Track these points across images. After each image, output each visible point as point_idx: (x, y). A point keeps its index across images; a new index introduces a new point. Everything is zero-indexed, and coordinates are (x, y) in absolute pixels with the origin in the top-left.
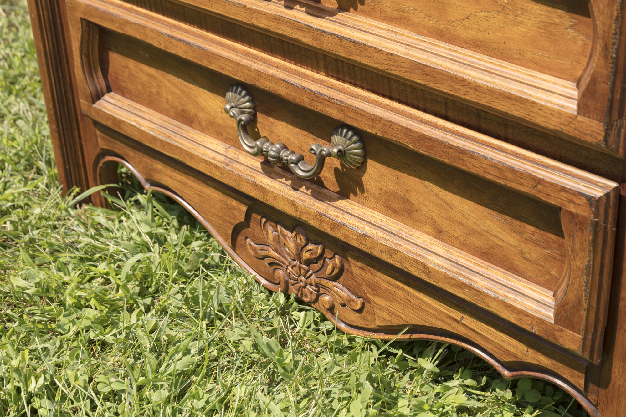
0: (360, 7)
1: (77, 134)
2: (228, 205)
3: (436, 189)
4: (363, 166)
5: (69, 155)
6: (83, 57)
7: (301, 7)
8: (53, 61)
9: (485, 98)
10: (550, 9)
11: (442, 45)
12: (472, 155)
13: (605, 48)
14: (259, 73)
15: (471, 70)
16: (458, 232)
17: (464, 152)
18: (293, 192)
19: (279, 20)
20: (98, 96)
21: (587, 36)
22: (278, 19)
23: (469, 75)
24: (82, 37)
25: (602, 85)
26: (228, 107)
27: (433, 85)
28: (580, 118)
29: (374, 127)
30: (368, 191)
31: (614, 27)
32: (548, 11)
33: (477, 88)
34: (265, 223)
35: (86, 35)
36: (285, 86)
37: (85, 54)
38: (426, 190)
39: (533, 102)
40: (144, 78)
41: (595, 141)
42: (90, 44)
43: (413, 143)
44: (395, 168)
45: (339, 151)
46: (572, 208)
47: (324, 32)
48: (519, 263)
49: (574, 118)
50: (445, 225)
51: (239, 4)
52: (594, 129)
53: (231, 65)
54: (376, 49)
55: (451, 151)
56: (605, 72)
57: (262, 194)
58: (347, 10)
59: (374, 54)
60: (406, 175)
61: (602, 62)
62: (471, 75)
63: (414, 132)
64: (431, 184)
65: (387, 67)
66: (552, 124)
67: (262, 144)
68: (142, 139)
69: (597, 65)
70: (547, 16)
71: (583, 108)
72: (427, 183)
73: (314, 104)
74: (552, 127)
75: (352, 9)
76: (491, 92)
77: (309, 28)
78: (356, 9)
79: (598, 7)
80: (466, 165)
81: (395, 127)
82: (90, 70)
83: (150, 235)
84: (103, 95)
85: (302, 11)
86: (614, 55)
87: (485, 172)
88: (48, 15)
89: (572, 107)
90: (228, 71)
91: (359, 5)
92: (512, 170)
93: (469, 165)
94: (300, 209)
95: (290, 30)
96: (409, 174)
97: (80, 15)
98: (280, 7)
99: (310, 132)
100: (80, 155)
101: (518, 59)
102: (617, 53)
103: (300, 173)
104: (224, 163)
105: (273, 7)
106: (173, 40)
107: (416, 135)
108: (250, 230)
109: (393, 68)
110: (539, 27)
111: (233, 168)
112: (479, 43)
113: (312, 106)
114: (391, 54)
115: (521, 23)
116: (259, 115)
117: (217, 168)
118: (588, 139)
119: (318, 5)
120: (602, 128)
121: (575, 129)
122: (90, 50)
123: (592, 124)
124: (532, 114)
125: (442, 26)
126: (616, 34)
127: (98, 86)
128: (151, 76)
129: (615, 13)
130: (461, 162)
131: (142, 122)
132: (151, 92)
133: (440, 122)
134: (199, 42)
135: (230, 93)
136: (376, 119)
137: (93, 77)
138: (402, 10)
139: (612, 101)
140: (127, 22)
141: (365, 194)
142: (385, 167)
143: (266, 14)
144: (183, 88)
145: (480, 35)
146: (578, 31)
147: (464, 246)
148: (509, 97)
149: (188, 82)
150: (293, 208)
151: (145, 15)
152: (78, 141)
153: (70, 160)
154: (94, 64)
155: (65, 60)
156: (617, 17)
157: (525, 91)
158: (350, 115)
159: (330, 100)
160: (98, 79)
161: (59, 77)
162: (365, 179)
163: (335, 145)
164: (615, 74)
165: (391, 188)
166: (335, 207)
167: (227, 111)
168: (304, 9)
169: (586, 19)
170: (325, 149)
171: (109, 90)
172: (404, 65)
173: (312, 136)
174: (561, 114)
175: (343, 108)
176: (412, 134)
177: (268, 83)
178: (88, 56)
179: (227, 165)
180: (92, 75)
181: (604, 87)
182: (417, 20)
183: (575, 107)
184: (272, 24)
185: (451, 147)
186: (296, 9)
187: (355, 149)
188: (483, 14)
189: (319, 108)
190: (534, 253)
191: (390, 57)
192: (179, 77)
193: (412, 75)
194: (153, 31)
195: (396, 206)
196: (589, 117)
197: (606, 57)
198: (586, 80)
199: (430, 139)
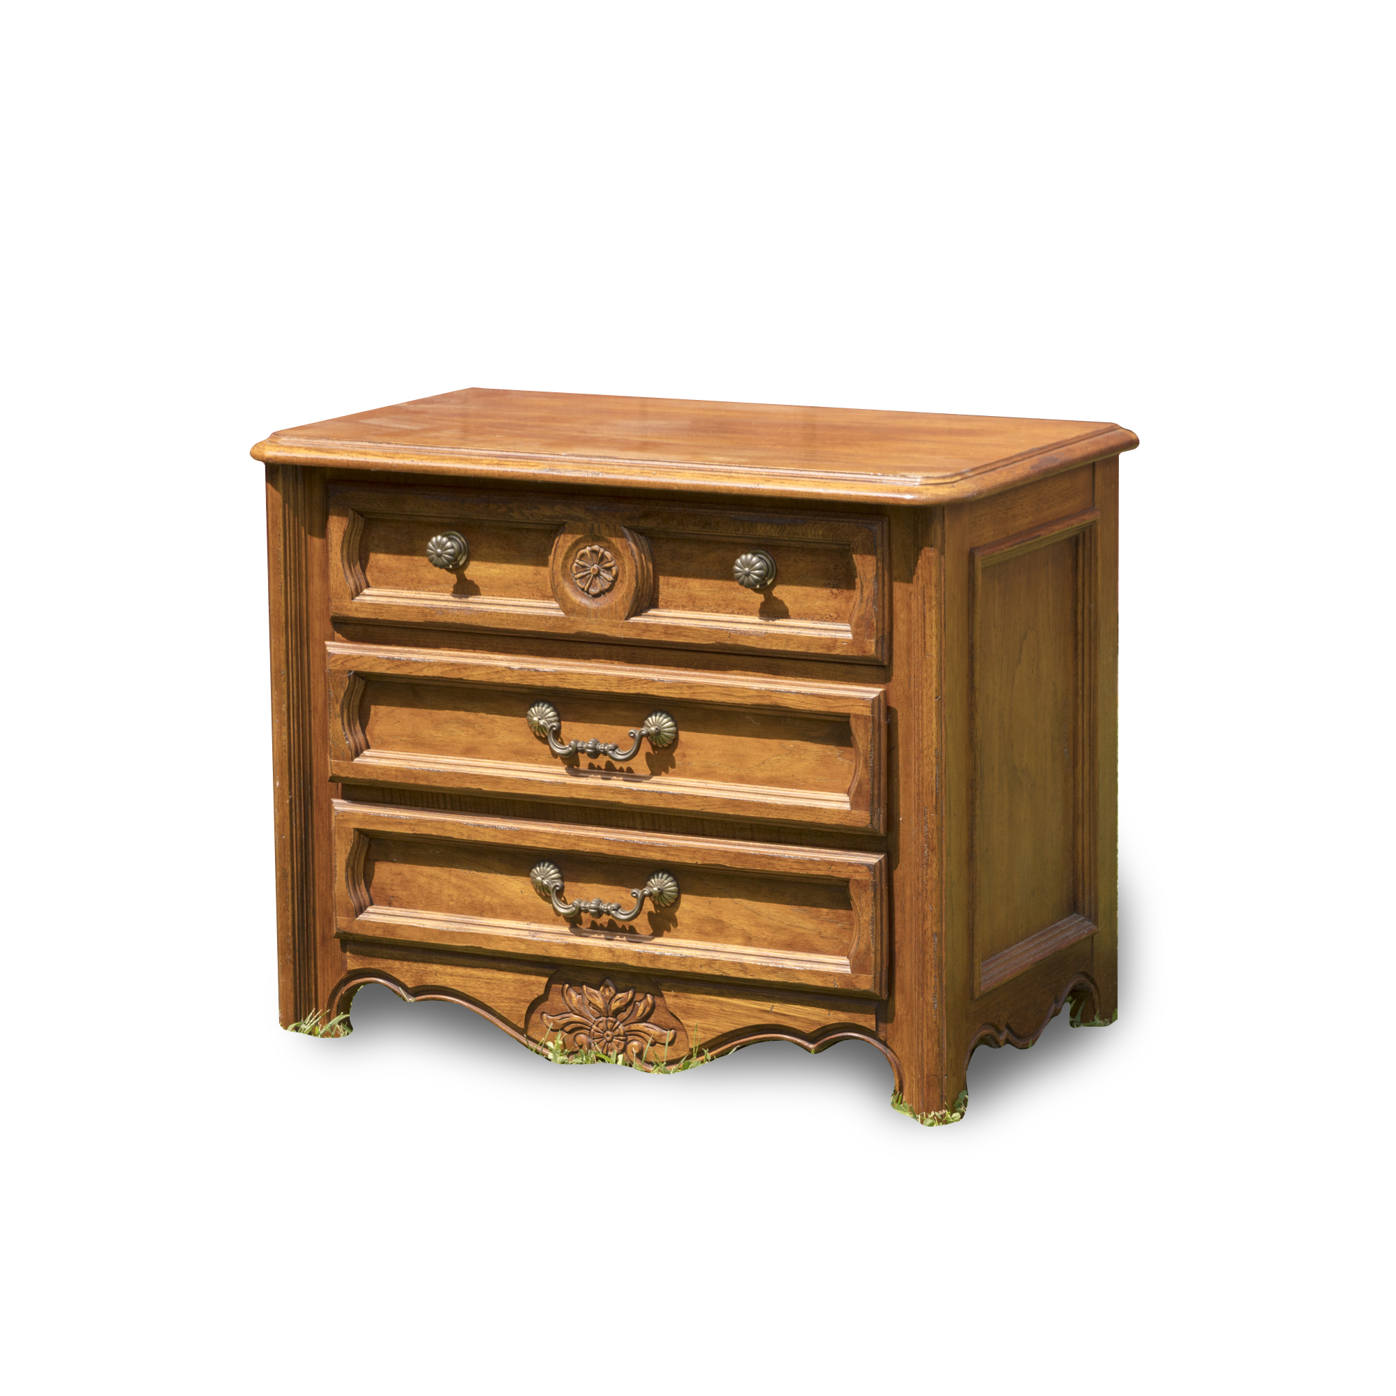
0: (671, 770)
1: (313, 964)
2: (524, 982)
3: (745, 902)
4: (678, 900)
5: (302, 989)
6: (349, 870)
7: (618, 777)
8: (300, 883)
9: (783, 814)
10: (825, 746)
13: (866, 761)
16: (767, 934)
19: (600, 789)
21: (851, 760)
24: (353, 848)
25: (866, 786)
27: (742, 814)
28: (853, 812)
29: (694, 857)
30: (681, 924)
31: (869, 749)
32: (822, 748)
33: (776, 807)
34: (568, 988)
35: (356, 845)
37: (351, 866)
39: (820, 809)
40: (422, 880)
41: (865, 825)
42: (357, 856)
44: (708, 895)
46: (857, 877)
47: (644, 791)
48: (818, 942)
49: (849, 812)
50: (754, 931)
52: (863, 817)
54: (692, 795)
56: (867, 777)
57: (575, 951)
58: (659, 774)
59: (690, 800)
60: (718, 898)
61: (865, 771)
64: (740, 900)
65: (702, 807)
66: (834, 821)
67: (580, 902)
69: (861, 774)
70: (822, 751)
71: (854, 804)
72: (737, 900)
73: (636, 852)
74: (834, 823)
75: (663, 773)
76: (788, 808)
77: (630, 791)
78: (669, 772)
79: (859, 736)
82: (353, 882)
84: (366, 909)
85: (619, 780)
86: (871, 764)
88: (301, 835)
89: (847, 807)
91: (670, 769)
92: (812, 861)
94: (617, 953)
95: (611, 796)
96: (721, 897)
97: (356, 827)
98: (595, 780)
100: (313, 988)
101: (804, 785)
102: (873, 763)
103: (622, 917)
104: (530, 937)
108: (547, 1003)
109: (707, 807)
110: (817, 760)
111: (540, 939)
112: (773, 780)
114: (706, 797)
115: (804, 759)
116: (567, 883)
117: (523, 941)
118: (860, 825)
119: (632, 774)
120: (868, 815)
121: (850, 820)
122: (356, 863)
123: (861, 814)
124: (819, 817)
125: (743, 773)
126: (871, 751)
127: (361, 899)
128: (431, 876)
129: (870, 738)
130: (771, 866)
132: (431, 893)
135: (537, 869)
137: (356, 891)
138: (709, 767)
139: (873, 795)
140: (419, 822)
141: (678, 928)
142: (698, 897)
143: (587, 786)
144: (474, 879)
145: (774, 774)
146: (844, 758)
147: (772, 945)
148: (802, 809)
149: (482, 872)
150: (610, 955)
152: (313, 972)
153: (302, 995)
154: (358, 877)
155: (311, 882)
156: (871, 740)
158: (672, 854)
159: (652, 845)
160: (361, 892)
161: (302, 900)
162: (677, 914)
163: (654, 886)
164: (873, 777)
165: (704, 914)
166: (653, 944)
168: (621, 778)
169: (849, 749)
170: (647, 890)
171: (373, 903)
172: (717, 803)
173: (624, 889)
174: (839, 812)
175: (665, 849)
177: (588, 845)
178: (353, 869)
180: (355, 888)
181: (867, 787)
182: (722, 772)
183: (849, 806)
184: (592, 793)
186: (614, 779)
187: (670, 888)
188: (775, 758)
189: (642, 854)
190: (829, 929)
191: (705, 799)
192: (470, 869)
193: (724, 809)
194: (454, 824)
195: (709, 928)
196: (859, 809)
197: (866, 767)
198: (854, 788)
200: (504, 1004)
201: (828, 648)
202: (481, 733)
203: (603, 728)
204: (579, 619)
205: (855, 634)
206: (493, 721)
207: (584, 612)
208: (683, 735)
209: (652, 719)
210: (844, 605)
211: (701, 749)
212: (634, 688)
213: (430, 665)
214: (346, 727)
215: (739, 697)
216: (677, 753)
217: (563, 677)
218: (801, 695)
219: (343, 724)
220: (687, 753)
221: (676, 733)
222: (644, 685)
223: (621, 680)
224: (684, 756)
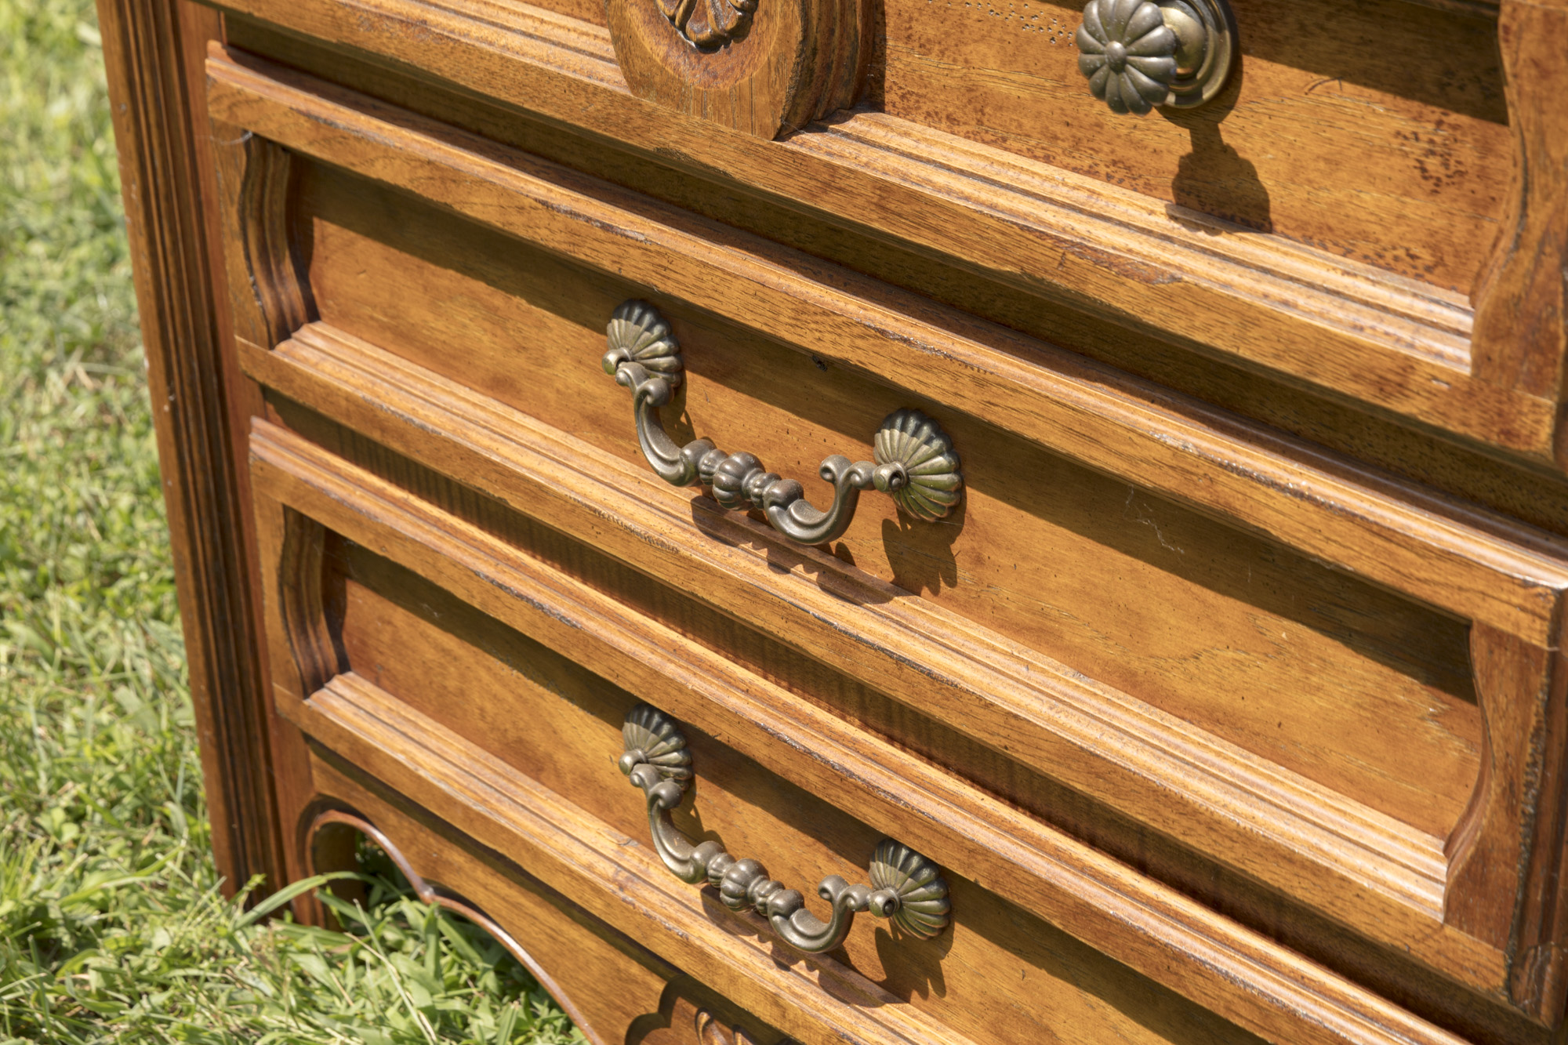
0: (944, 588)
1: (261, 752)
2: (619, 970)
3: (1115, 1015)
4: (943, 938)
5: (242, 799)
6: (286, 590)
7: (808, 570)
8: (213, 586)
9: (1231, 849)
10: (1386, 671)
11: (1135, 709)
12: (1199, 968)
13: (1510, 791)
14: (704, 702)
15: (1201, 779)
17: (1180, 957)
18: (775, 973)
19: (755, 595)
20: (316, 681)
21: (1470, 744)
22: (753, 593)
23: (1196, 793)
24: (286, 546)
25: (1502, 869)
26: (628, 760)
27: (1110, 801)
28: (1450, 930)
29: (970, 866)
30: (954, 992)
31: (1529, 750)
32: (1380, 674)
33: (1214, 825)
34: (708, 1023)
35: (294, 543)
36: (765, 740)
37: (291, 583)
38: (1091, 1013)
39: (1343, 879)
40: (430, 654)
41: (1485, 986)
42: (304, 562)
43: (1062, 917)
44: (1019, 952)
45: (889, 902)
47: (859, 640)
49: (1436, 928)
51: (663, 544)
52: (1483, 961)
53: (639, 672)
54: (980, 698)
55: (1151, 950)
56: (1509, 842)
57: (702, 966)
59: (975, 709)
60: (1043, 972)
61: (1502, 819)
62: (1202, 791)
63: (1065, 894)
64: (1102, 1003)
65: (1005, 742)
66: (1386, 933)
67: (708, 857)
68: (420, 796)
69: (1491, 824)
70: (1379, 685)
71: (1456, 908)
72: (1093, 999)
73: (833, 792)
74: (1386, 939)
75: (925, 591)
76: (1245, 838)
77: (825, 627)
78: (935, 592)
79: (1495, 701)
80: (1185, 987)
81: (1020, 875)
82: (299, 618)
83: (431, 1013)
84: (329, 678)
85: (809, 581)
86: (1530, 810)
87: (1228, 1009)
88: (206, 483)
89: (1432, 898)
90: (629, 683)
91: (942, 584)
92: (1292, 1016)
93: (1191, 989)
94: (791, 1017)
95: (782, 623)
96: (1051, 972)
97: (282, 499)
98: (758, 565)
99: (819, 839)
100: (267, 798)
101: (1311, 766)
102: (1537, 806)
103: (795, 939)
104: (614, 881)
105: (743, 563)
106: (502, 593)
107: (1070, 902)
108: (670, 1032)
109: (1019, 747)
110: (1360, 706)
111: (635, 896)
112: (1220, 715)
113: (829, 796)
114: (1016, 717)
115: (1319, 689)
116: (700, 780)
117: (598, 891)
118: (1469, 979)
119: (847, 571)
120: (1501, 961)
121: (1439, 952)
122: (303, 575)
123: (1478, 949)
124: (1339, 903)
125: (1135, 664)
126: (1534, 764)
127: (318, 657)
128: (445, 652)
129: (1533, 721)
130: (1174, 978)
131: (421, 756)
132: (445, 688)
133: (1127, 876)
134: (563, 608)
135: (635, 726)
136: (977, 851)
137: (307, 637)
138: (1043, 613)
139: (1524, 906)
140: (394, 535)
141: (947, 999)
142: (996, 947)
143: (723, 577)
144: (520, 691)
145: (1224, 699)
146: (1450, 729)
148: (1288, 858)
149: (535, 681)
150: (776, 1011)
151: (437, 523)
152: (263, 767)
153: (244, 811)
154: (310, 606)
155: (241, 586)
156: (1537, 730)
157: (1325, 846)
158: (917, 831)
159: (869, 791)
160: (318, 639)
161: (224, 623)
162: (945, 964)
163: (879, 887)
164: (1533, 848)
165: (1009, 994)
166: (876, 1021)
167: (626, 771)
168: (814, 576)
169: (1466, 706)
170: (855, 894)
171: (344, 667)
172: (1046, 745)
173: (824, 849)
174: (1406, 915)
175: (899, 813)
176: (1060, 898)
177: (724, 726)
178: (296, 589)
179: (622, 888)
180: (304, 632)
181: (1506, 874)
182: (1078, 640)
183: (1440, 901)
184: (739, 601)
185: (1152, 942)
186: (795, 574)
187: (927, 900)
188: (1230, 654)
189: (845, 802)
191: (1013, 721)
192: (514, 666)
193: (1063, 770)
194: (455, 564)
196: (1471, 933)
197: (1511, 810)
198: (1465, 850)
199: (1103, 916)
200: (583, 996)
201: (1381, 385)
202: (521, 349)
203: (780, 417)
204: (664, 110)
205: (1482, 360)
206: (541, 325)
207: (672, 92)
208: (978, 502)
209: (890, 437)
210: (1461, 230)
211: (1025, 558)
212: (834, 343)
213: (388, 153)
214: (256, 265)
215: (1119, 455)
216: (960, 546)
217: (665, 263)
218: (1311, 508)
219: (248, 257)
220: (986, 555)
221: (960, 492)
222: (859, 342)
223: (803, 309)
224: (979, 560)
